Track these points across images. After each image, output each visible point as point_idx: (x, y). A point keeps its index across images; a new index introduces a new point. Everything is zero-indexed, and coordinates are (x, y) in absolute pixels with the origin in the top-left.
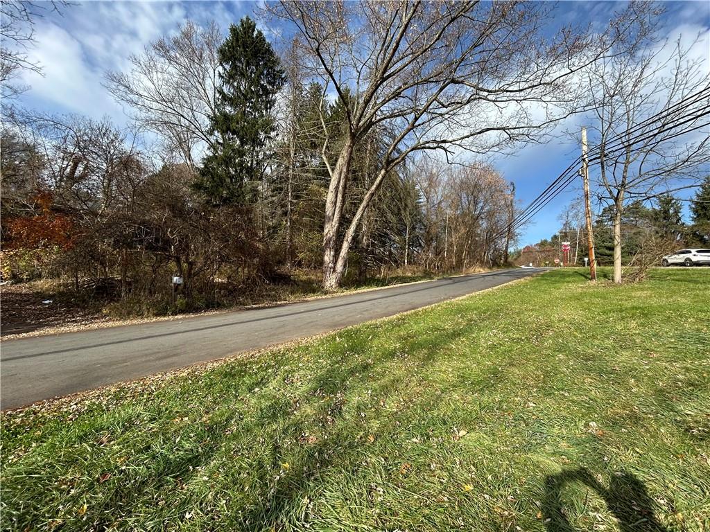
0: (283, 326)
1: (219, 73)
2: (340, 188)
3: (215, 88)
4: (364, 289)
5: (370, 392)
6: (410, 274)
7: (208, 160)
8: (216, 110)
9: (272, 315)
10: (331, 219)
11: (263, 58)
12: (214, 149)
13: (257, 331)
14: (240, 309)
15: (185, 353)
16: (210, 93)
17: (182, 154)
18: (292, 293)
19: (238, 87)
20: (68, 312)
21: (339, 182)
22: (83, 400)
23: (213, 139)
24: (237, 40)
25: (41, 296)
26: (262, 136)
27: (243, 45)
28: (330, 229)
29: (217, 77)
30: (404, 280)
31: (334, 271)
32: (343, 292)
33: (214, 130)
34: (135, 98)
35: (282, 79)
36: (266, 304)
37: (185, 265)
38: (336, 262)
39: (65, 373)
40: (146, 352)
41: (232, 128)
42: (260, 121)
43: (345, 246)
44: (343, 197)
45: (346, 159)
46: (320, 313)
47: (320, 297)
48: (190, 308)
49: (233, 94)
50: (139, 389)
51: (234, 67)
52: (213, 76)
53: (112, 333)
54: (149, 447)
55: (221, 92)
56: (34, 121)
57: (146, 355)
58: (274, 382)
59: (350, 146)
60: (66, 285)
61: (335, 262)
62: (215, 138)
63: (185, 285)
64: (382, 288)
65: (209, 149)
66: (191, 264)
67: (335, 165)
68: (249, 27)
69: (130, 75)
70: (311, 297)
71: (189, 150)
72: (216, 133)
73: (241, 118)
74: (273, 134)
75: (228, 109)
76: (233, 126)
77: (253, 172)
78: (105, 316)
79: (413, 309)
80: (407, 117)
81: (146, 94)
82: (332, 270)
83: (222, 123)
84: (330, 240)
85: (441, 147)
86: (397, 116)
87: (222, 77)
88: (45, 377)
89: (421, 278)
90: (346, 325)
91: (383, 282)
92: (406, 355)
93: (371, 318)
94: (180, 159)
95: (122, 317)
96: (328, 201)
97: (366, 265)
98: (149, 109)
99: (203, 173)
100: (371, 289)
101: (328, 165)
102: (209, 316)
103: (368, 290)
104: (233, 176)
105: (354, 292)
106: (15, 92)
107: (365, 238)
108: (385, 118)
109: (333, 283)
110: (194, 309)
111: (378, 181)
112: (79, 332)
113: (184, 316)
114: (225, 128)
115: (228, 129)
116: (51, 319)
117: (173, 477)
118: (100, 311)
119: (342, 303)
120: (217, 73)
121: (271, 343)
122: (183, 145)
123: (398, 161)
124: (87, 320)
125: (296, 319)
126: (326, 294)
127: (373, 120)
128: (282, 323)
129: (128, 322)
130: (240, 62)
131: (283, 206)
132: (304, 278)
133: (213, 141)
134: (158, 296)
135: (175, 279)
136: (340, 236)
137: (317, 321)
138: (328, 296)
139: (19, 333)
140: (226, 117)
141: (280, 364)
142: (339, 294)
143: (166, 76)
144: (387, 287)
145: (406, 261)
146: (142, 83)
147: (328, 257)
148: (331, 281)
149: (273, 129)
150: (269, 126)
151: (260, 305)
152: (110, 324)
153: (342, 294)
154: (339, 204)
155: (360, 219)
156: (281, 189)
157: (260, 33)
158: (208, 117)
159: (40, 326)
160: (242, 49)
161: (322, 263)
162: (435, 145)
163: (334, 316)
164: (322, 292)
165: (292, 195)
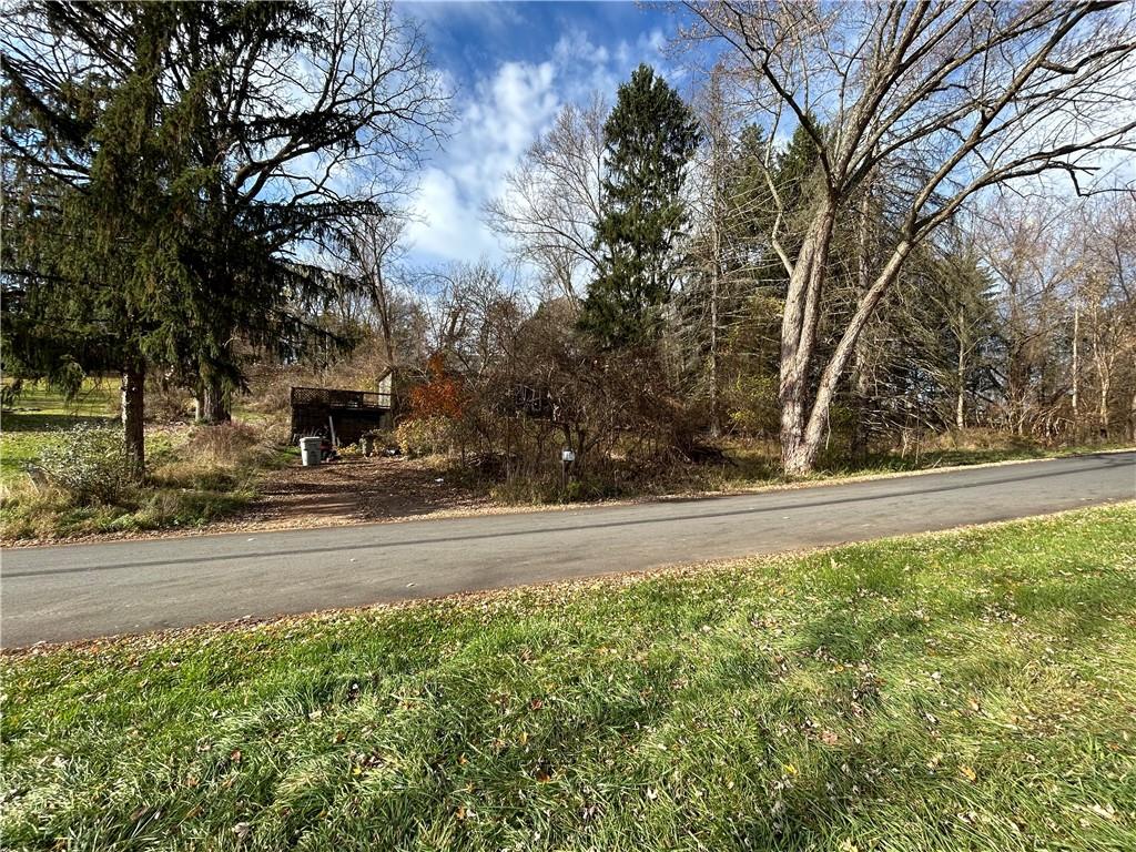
0: (724, 531)
1: (606, 160)
2: (811, 292)
3: (600, 182)
4: (870, 476)
5: (936, 675)
6: (972, 448)
7: (595, 286)
8: (602, 213)
9: (700, 512)
10: (793, 350)
11: (664, 116)
12: (601, 269)
13: (683, 536)
14: (651, 501)
15: (590, 556)
16: (594, 192)
17: (562, 285)
18: (728, 478)
19: (631, 171)
20: (459, 493)
21: (807, 282)
22: (493, 601)
23: (599, 256)
24: (628, 104)
25: (432, 473)
26: (667, 234)
27: (637, 107)
28: (792, 368)
29: (602, 166)
30: (959, 458)
31: (803, 441)
32: (821, 479)
33: (600, 242)
34: (509, 224)
35: (696, 138)
36: (687, 494)
37: (575, 436)
38: (806, 424)
39: (470, 564)
40: (545, 550)
41: (624, 234)
42: (664, 213)
43: (824, 396)
44: (816, 307)
45: (820, 239)
46: (785, 515)
47: (778, 487)
48: (584, 496)
49: (624, 183)
50: (548, 598)
51: (625, 144)
52: (596, 166)
53: (502, 521)
54: (577, 680)
55: (608, 186)
56: (420, 278)
57: (546, 554)
58: (733, 620)
59: (828, 214)
60: (455, 462)
61: (804, 426)
62: (602, 253)
63: (576, 463)
64: (909, 473)
65: (594, 270)
66: (583, 434)
67: (797, 254)
68: (644, 77)
69: (505, 198)
70: (761, 487)
71: (569, 278)
72: (603, 245)
73: (637, 215)
74: (683, 228)
75: (619, 207)
76: (626, 229)
77: (656, 293)
78: (493, 500)
79: (1002, 519)
80: (957, 125)
81: (521, 217)
82: (798, 440)
83: (611, 230)
84: (792, 387)
85: (1055, 165)
86: (931, 131)
87: (609, 164)
88: (452, 566)
89: (1007, 455)
90: (844, 539)
91: (909, 463)
92: (1014, 616)
93: (896, 531)
94: (558, 292)
95: (510, 502)
96: (786, 319)
97: (866, 429)
98: (523, 234)
99: (588, 305)
100: (882, 476)
101: (783, 257)
102: (610, 508)
103: (876, 477)
104: (628, 303)
105: (847, 480)
106: (405, 250)
107: (862, 379)
108: (902, 143)
109: (802, 463)
110: (589, 497)
111: (891, 266)
112: (471, 517)
113: (578, 505)
114: (614, 236)
115: (620, 236)
116: (445, 499)
117: (617, 730)
118: (487, 493)
119: (825, 499)
120: (602, 160)
121: (711, 558)
122: (562, 273)
123: (938, 218)
124: (476, 503)
125: (743, 522)
126: (788, 482)
127: (874, 154)
128: (721, 527)
129: (516, 510)
130: (632, 133)
131: (701, 339)
132: (744, 453)
133: (599, 259)
134: (547, 477)
135: (566, 455)
136: (812, 379)
137: (783, 528)
138: (794, 485)
139: (421, 514)
140: (617, 220)
141: (734, 593)
142: (814, 483)
143: (542, 186)
144: (918, 472)
145: (960, 419)
146: (517, 203)
147: (790, 416)
148: (797, 460)
149: (684, 220)
150: (676, 217)
151: (679, 496)
152: (498, 510)
153: (821, 483)
154: (808, 321)
155: (853, 345)
156: (699, 311)
157: (660, 81)
158: (593, 225)
159: (436, 507)
160: (635, 115)
161: (777, 427)
162: (1039, 164)
163: (814, 522)
164: (781, 479)
165: (717, 318)
